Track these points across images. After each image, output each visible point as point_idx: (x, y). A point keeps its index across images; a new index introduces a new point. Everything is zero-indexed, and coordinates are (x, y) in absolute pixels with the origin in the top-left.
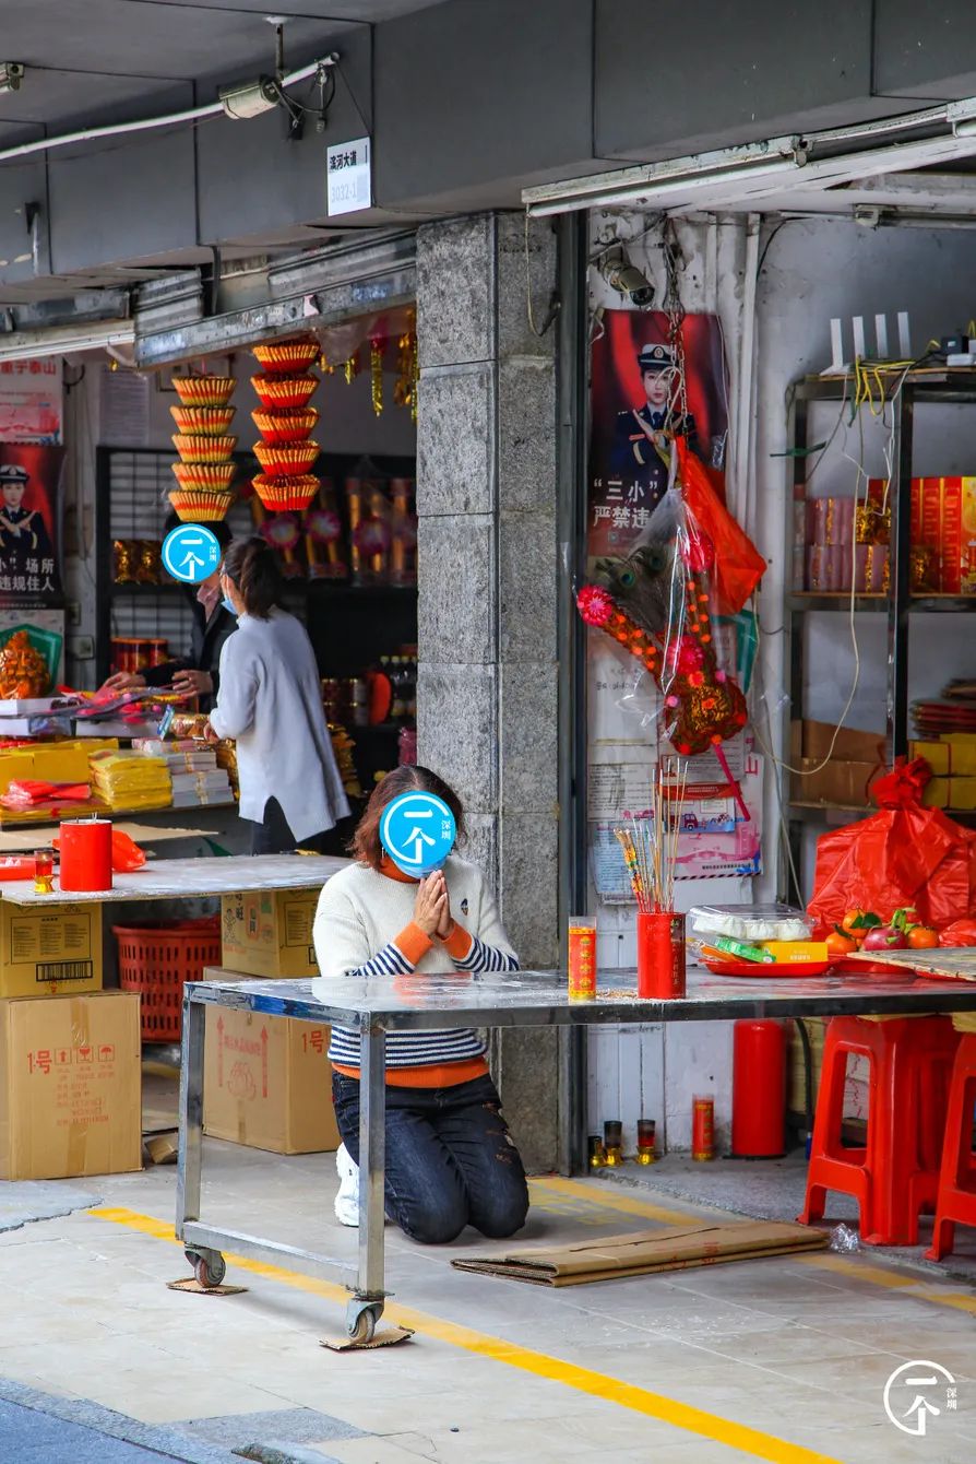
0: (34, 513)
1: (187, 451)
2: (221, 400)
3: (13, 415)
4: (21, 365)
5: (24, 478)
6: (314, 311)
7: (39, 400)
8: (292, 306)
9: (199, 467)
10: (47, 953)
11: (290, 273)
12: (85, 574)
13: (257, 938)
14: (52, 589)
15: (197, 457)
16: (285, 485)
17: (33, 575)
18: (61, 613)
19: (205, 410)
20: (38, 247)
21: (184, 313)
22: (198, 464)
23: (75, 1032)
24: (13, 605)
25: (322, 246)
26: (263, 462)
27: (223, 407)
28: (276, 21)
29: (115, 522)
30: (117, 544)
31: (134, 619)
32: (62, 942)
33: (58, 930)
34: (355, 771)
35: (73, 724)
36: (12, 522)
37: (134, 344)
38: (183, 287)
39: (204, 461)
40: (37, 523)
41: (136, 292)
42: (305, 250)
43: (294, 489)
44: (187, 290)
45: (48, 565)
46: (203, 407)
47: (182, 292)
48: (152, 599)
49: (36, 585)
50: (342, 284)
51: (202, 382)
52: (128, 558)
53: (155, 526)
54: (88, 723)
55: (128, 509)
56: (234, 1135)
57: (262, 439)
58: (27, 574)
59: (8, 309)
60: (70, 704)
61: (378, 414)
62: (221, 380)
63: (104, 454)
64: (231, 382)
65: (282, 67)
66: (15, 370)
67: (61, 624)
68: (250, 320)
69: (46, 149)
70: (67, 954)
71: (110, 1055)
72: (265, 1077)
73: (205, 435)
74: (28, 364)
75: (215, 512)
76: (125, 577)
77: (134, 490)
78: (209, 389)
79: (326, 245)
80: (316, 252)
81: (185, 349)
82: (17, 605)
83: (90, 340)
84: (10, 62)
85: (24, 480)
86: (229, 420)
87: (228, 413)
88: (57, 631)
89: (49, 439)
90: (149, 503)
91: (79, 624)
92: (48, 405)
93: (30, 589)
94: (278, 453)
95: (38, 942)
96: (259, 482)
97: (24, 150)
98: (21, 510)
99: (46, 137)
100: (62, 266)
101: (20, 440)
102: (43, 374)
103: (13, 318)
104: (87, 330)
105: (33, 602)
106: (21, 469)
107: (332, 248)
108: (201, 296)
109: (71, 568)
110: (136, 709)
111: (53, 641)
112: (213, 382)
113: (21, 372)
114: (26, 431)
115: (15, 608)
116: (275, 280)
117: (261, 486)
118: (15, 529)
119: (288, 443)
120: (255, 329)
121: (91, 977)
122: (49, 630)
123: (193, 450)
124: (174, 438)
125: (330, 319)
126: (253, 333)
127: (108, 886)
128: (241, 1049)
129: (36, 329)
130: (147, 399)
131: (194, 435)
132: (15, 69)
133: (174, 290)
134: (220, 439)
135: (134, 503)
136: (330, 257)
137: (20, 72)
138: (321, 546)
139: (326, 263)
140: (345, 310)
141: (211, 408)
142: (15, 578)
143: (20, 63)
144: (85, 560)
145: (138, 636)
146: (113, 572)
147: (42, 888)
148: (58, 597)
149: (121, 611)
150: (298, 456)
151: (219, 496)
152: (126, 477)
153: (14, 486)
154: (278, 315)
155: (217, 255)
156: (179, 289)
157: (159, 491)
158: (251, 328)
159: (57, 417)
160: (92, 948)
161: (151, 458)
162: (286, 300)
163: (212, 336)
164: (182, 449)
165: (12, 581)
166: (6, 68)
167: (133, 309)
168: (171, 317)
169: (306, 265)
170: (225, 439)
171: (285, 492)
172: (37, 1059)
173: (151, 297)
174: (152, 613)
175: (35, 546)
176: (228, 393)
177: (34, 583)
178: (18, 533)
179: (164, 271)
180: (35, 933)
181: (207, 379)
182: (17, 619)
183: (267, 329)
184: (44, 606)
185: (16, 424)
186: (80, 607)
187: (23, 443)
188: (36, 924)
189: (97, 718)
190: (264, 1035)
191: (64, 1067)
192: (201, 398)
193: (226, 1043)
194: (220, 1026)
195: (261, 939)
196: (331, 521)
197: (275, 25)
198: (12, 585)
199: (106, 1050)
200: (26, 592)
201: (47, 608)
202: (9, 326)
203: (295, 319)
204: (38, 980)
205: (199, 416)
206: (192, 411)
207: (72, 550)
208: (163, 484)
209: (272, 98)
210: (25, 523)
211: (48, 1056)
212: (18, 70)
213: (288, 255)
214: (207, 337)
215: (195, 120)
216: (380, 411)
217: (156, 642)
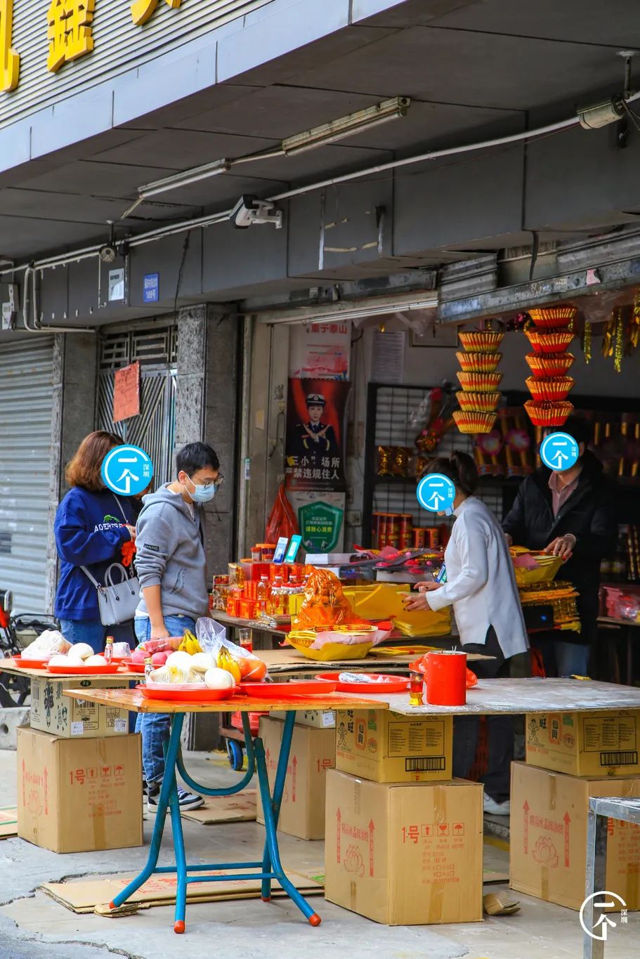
0: (328, 426)
1: (466, 384)
2: (492, 347)
3: (317, 361)
4: (325, 326)
5: (323, 403)
6: (597, 280)
7: (336, 352)
8: (575, 278)
9: (474, 395)
10: (413, 750)
11: (576, 254)
12: (357, 469)
13: (558, 743)
14: (338, 478)
15: (473, 388)
16: (550, 408)
17: (326, 468)
18: (344, 494)
19: (480, 354)
20: (383, 237)
21: (480, 285)
22: (473, 392)
23: (436, 812)
24: (312, 488)
25: (605, 234)
26: (532, 391)
27: (493, 353)
28: (626, 54)
29: (378, 434)
30: (380, 449)
31: (388, 500)
32: (424, 742)
33: (421, 733)
34: (578, 614)
35: (375, 572)
36: (314, 432)
37: (437, 308)
38: (481, 267)
39: (477, 390)
40: (330, 433)
41: (441, 271)
42: (591, 237)
43: (556, 410)
44: (484, 269)
45: (336, 462)
46: (479, 352)
47: (480, 270)
48: (400, 487)
49: (327, 475)
50: (622, 261)
51: (479, 335)
52: (387, 459)
53: (404, 437)
54: (385, 572)
55: (387, 426)
56: (538, 893)
57: (533, 375)
58: (322, 468)
59: (335, 285)
60: (363, 558)
61: (587, 362)
62: (492, 334)
63: (373, 388)
64: (500, 335)
65: (629, 89)
66: (321, 330)
67: (343, 502)
68: (538, 289)
69: (394, 168)
70: (427, 751)
71: (461, 831)
72: (567, 851)
73: (480, 372)
74: (329, 326)
75: (484, 426)
76: (384, 471)
77: (392, 413)
78: (483, 340)
79: (610, 232)
80: (600, 238)
81: (481, 310)
82: (315, 488)
83: (394, 306)
84: (401, 96)
85: (322, 404)
86: (498, 362)
87: (496, 357)
88: (340, 507)
89: (340, 377)
90: (402, 422)
91: (352, 503)
92: (340, 354)
93: (324, 478)
94: (546, 385)
95: (407, 742)
96: (530, 405)
97: (377, 169)
98: (320, 424)
99: (395, 159)
100: (401, 250)
101: (322, 377)
102: (339, 334)
103: (339, 292)
104: (393, 299)
105: (325, 486)
106: (321, 397)
107: (616, 234)
108: (496, 272)
109: (349, 464)
110: (416, 563)
111: (337, 513)
112: (487, 335)
113: (324, 331)
114: (326, 371)
115: (313, 491)
116: (563, 260)
117: (532, 408)
118: (316, 437)
119: (553, 378)
120: (542, 294)
121: (444, 769)
122: (334, 505)
123: (471, 383)
124: (458, 374)
125: (610, 285)
126: (540, 298)
127: (462, 702)
128: (546, 827)
129: (355, 299)
130: (403, 352)
131: (471, 372)
132: (404, 101)
133: (473, 269)
134: (490, 375)
135: (391, 421)
136: (612, 242)
137: (408, 104)
138: (516, 454)
139: (609, 245)
140: (624, 280)
141: (484, 353)
142: (314, 471)
143: (408, 97)
144: (357, 459)
145: (405, 512)
146: (376, 469)
147: (415, 702)
148: (341, 484)
149: (380, 495)
150: (559, 387)
151: (487, 415)
152: (387, 404)
153: (316, 408)
154: (563, 284)
155: (536, 238)
156: (477, 268)
157: (408, 414)
158: (538, 294)
159: (346, 362)
160: (445, 747)
161: (404, 392)
162: (570, 274)
163: (504, 300)
164: (463, 382)
165: (312, 472)
166: (398, 100)
167: (439, 283)
168: (469, 288)
169: (590, 248)
170: (494, 375)
171: (550, 413)
172: (408, 832)
173: (453, 275)
174: (400, 496)
175: (328, 449)
176: (498, 343)
177: (326, 474)
178: (317, 440)
179: (475, 253)
180: (405, 734)
181: (482, 333)
182: (314, 498)
183: (553, 294)
184: (332, 489)
185: (320, 366)
186: (353, 490)
187: (323, 379)
188: (406, 727)
189: (392, 569)
190: (567, 819)
191: (427, 839)
192: (478, 346)
193: (531, 821)
194: (526, 807)
195: (562, 744)
196: (524, 437)
197: (626, 57)
198: (312, 475)
199: (459, 827)
200: (321, 480)
201: (335, 491)
202: (335, 297)
203: (578, 287)
204: (406, 771)
205: (475, 359)
206: (470, 355)
207: (350, 453)
208: (411, 409)
209: (618, 112)
210: (322, 433)
211: (417, 830)
212: (406, 102)
213: (574, 240)
214: (500, 302)
215: (526, 139)
216: (589, 360)
217: (405, 516)
